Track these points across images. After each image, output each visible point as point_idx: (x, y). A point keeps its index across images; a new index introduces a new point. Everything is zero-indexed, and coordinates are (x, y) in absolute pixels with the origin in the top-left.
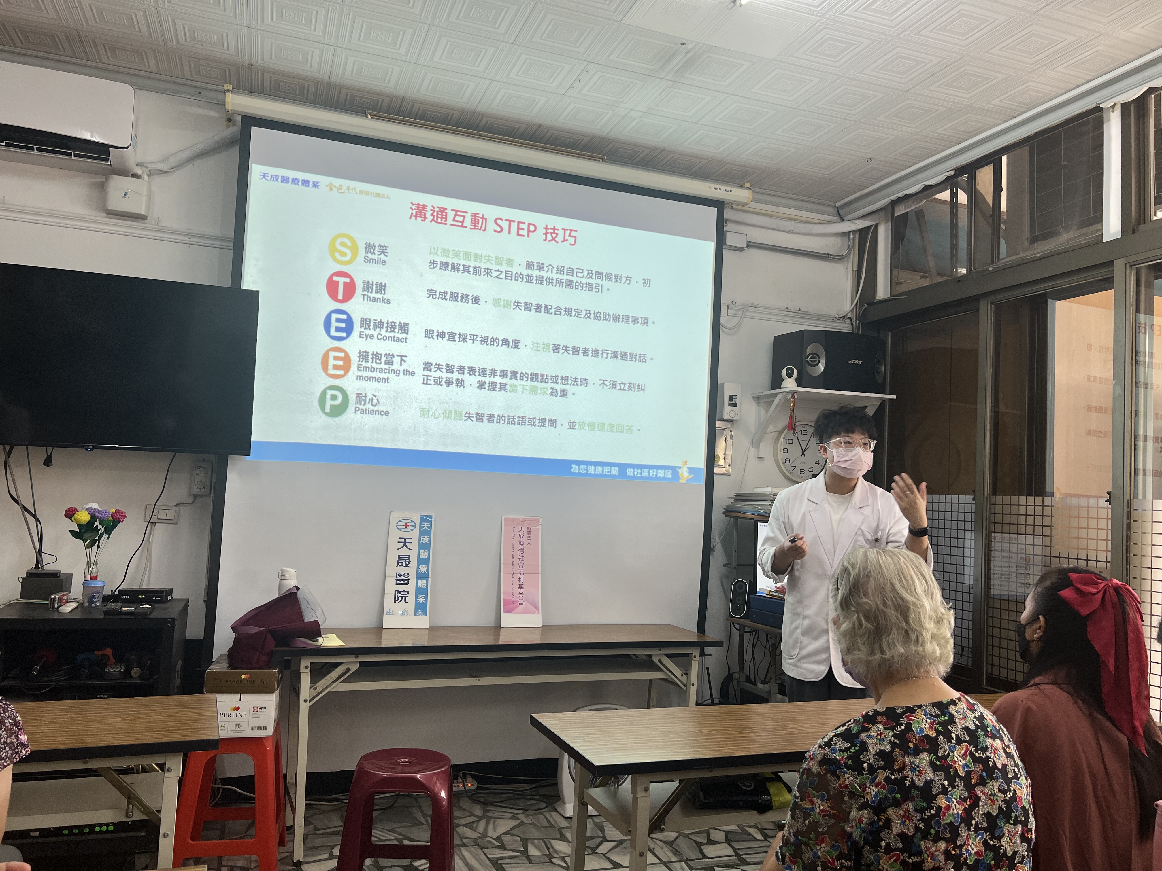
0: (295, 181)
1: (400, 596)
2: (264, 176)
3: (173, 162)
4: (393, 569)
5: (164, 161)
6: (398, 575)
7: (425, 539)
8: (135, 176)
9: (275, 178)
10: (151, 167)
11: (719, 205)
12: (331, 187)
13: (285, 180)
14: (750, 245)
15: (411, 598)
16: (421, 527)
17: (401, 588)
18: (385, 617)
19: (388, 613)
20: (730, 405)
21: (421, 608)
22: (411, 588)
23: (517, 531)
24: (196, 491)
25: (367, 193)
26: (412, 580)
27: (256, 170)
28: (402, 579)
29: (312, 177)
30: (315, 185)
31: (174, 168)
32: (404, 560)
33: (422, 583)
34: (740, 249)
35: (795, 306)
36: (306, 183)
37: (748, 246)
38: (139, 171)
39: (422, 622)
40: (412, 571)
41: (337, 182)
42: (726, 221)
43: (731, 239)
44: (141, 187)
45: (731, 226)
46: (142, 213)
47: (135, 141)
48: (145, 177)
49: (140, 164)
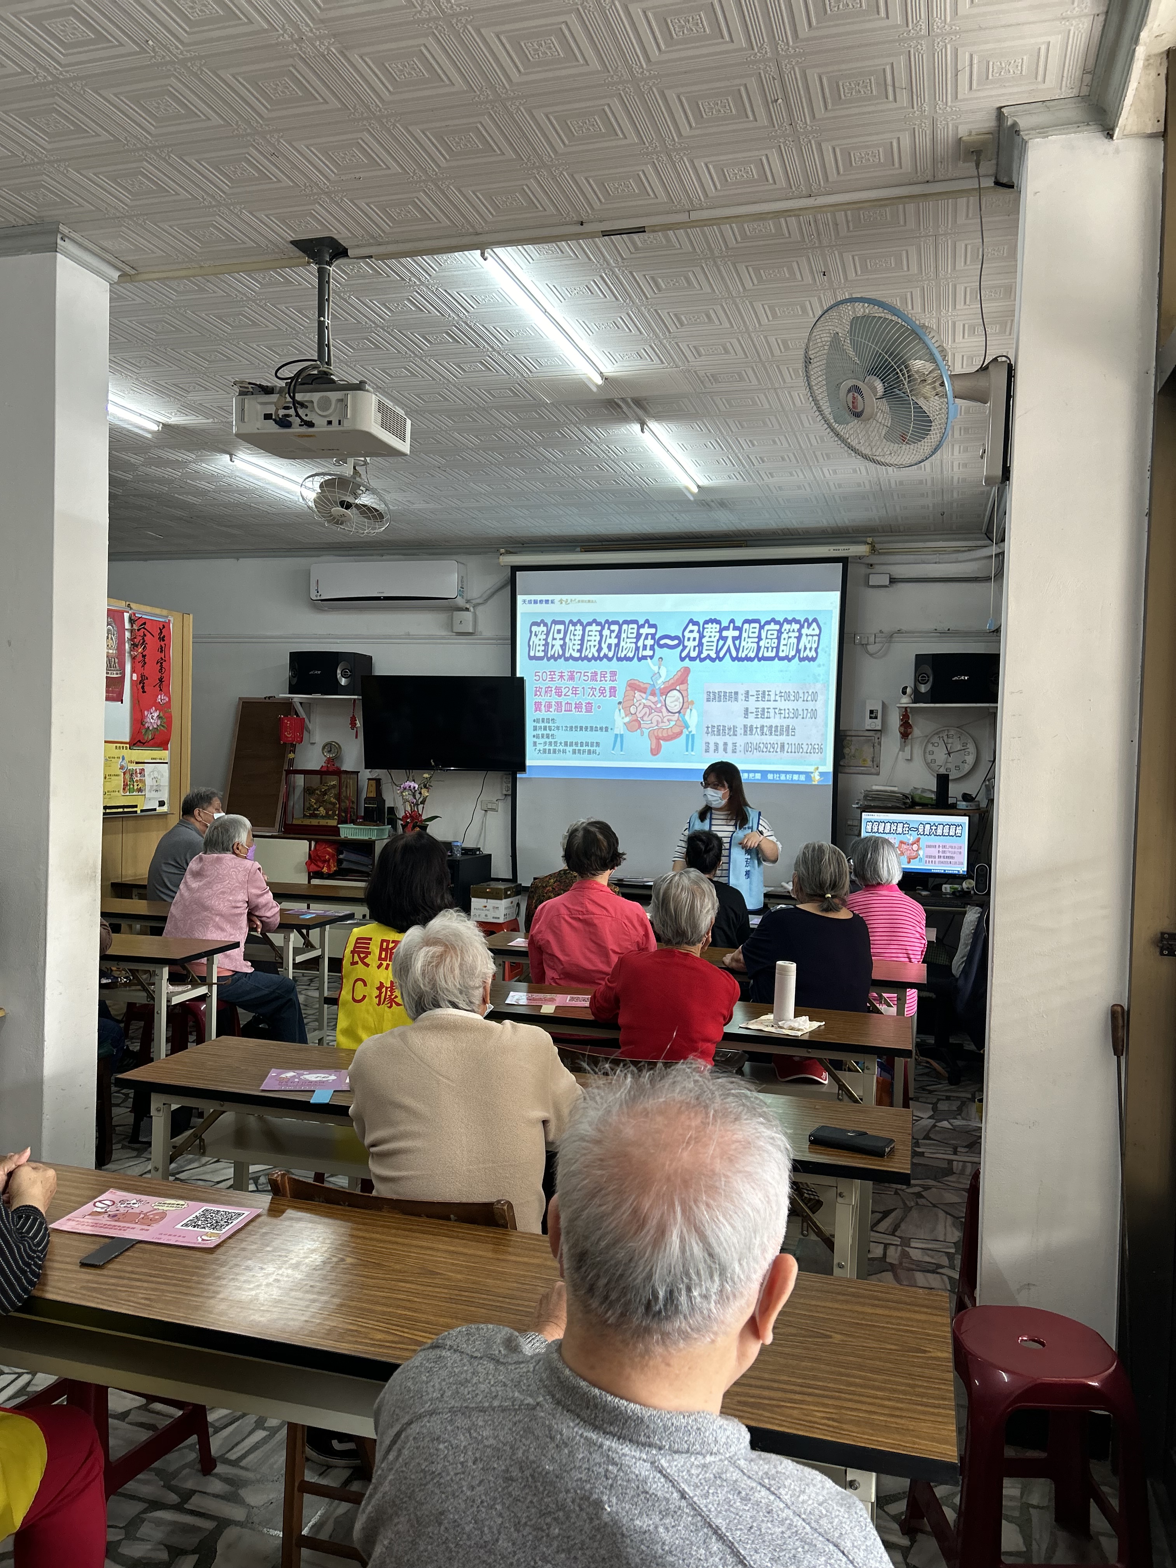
0: (541, 601)
2: (524, 601)
3: (485, 596)
5: (481, 597)
8: (467, 609)
9: (530, 602)
10: (474, 601)
11: (844, 561)
12: (561, 601)
13: (535, 602)
14: (893, 581)
20: (871, 718)
24: (505, 792)
25: (582, 601)
27: (520, 598)
29: (550, 597)
30: (553, 602)
31: (486, 601)
34: (886, 586)
35: (944, 626)
36: (547, 601)
37: (890, 582)
38: (468, 606)
41: (564, 597)
42: (871, 565)
43: (874, 580)
44: (468, 616)
45: (878, 568)
46: (471, 631)
47: (461, 592)
48: (472, 609)
49: (468, 601)
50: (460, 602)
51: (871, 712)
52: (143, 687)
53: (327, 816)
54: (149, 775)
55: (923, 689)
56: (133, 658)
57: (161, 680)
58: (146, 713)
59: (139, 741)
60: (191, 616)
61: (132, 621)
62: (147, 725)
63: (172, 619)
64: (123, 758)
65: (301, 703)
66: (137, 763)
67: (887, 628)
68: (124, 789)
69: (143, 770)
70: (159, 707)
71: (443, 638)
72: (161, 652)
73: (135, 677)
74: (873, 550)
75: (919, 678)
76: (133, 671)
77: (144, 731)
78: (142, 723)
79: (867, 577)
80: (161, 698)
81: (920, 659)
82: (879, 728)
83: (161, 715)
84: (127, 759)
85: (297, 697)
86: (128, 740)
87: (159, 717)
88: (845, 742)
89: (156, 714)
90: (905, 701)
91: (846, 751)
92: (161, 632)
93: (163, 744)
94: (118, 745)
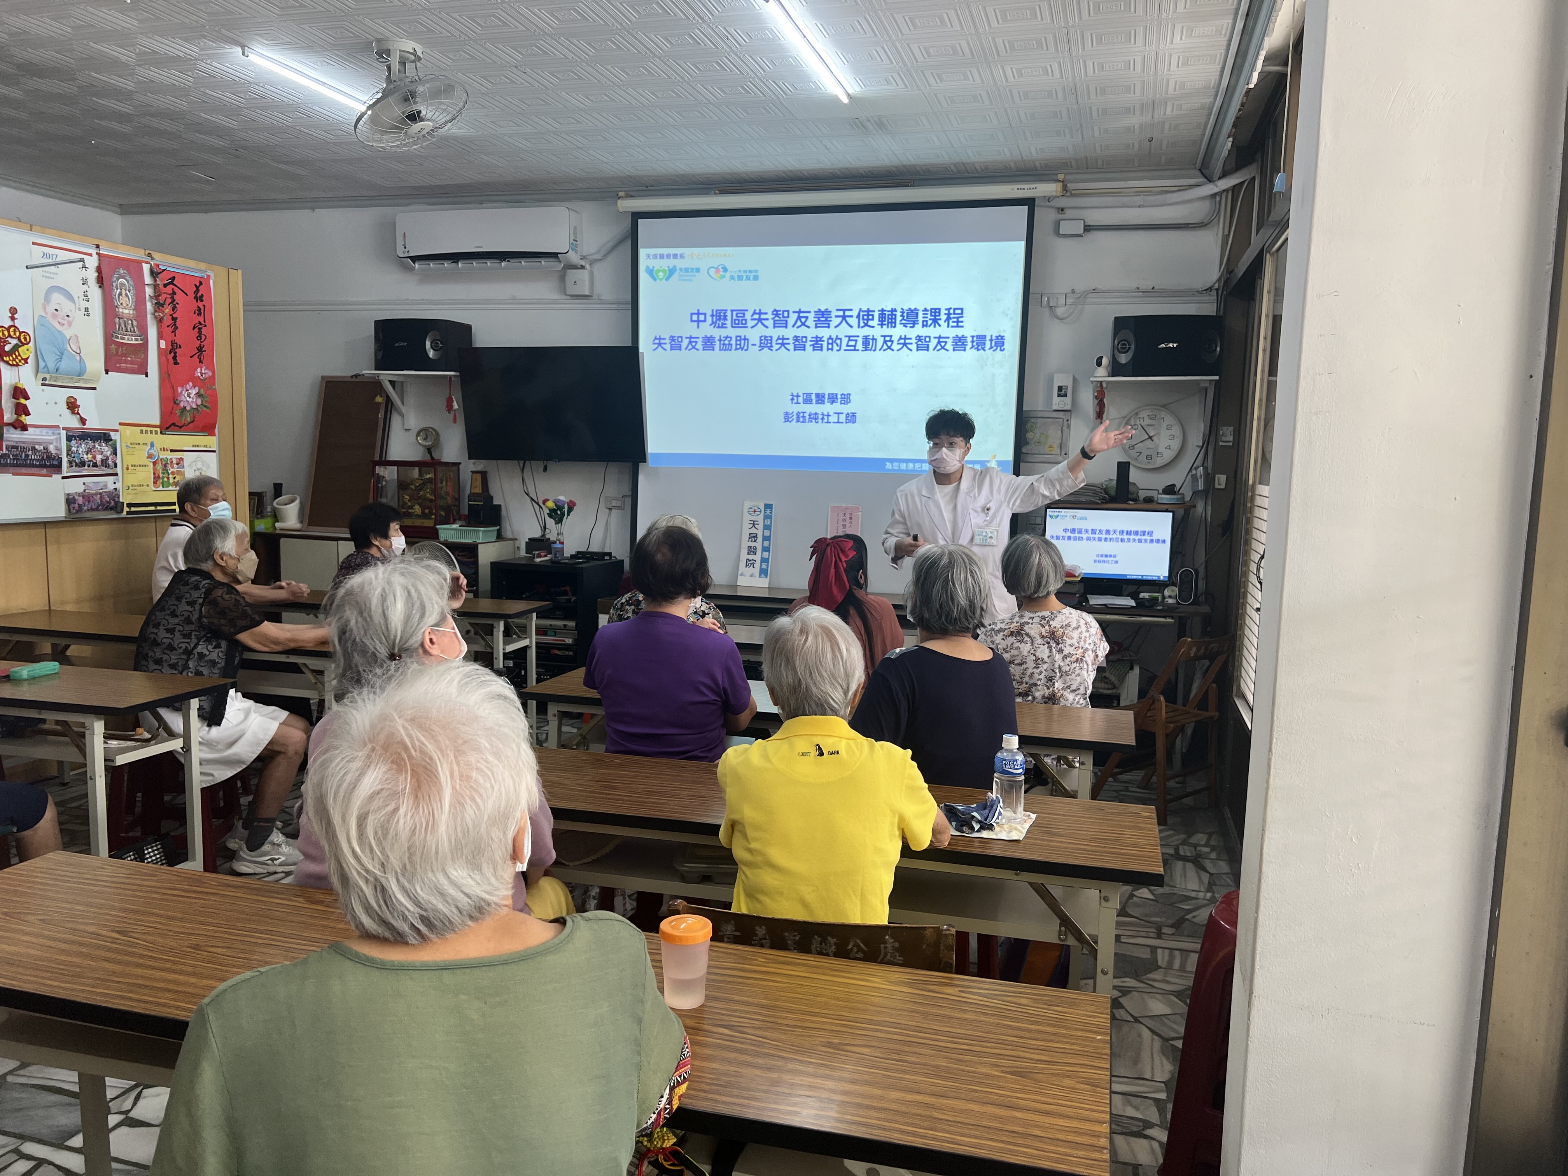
0: (668, 256)
1: (750, 563)
2: (648, 256)
3: (603, 253)
4: (746, 543)
5: (598, 252)
6: (750, 547)
7: (768, 522)
8: (583, 267)
9: (655, 257)
10: (590, 258)
11: (1030, 203)
12: (692, 256)
13: (662, 256)
14: (1088, 228)
15: (757, 565)
16: (765, 512)
17: (751, 557)
18: (739, 577)
19: (741, 575)
20: (1059, 395)
21: (763, 572)
22: (757, 557)
23: (841, 517)
26: (759, 552)
27: (643, 253)
28: (752, 551)
29: (678, 251)
30: (682, 256)
31: (605, 256)
32: (753, 537)
33: (766, 555)
34: (1079, 235)
35: (1146, 285)
36: (675, 256)
37: (1084, 230)
38: (583, 263)
39: (764, 583)
40: (759, 545)
42: (1062, 210)
43: (1065, 228)
44: (584, 275)
45: (1069, 213)
46: (587, 293)
47: (574, 244)
48: (588, 266)
49: (583, 258)
50: (573, 257)
51: (1060, 388)
52: (175, 358)
53: (424, 516)
54: (190, 465)
55: (1123, 359)
56: (160, 321)
57: (200, 349)
58: (180, 389)
59: (174, 424)
60: (240, 272)
61: (154, 274)
62: (182, 405)
63: (211, 274)
64: (152, 445)
65: (390, 381)
66: (172, 451)
67: (1080, 287)
68: (155, 483)
69: (181, 459)
70: (196, 382)
71: (555, 302)
72: (200, 314)
73: (163, 344)
74: (1065, 188)
75: (1118, 348)
76: (160, 337)
77: (178, 412)
78: (175, 402)
79: (1057, 225)
80: (201, 372)
81: (1120, 323)
82: (1068, 407)
83: (202, 392)
84: (158, 446)
85: (386, 375)
86: (158, 423)
87: (198, 395)
88: (1028, 426)
89: (194, 392)
90: (1101, 374)
91: (1030, 435)
92: (198, 290)
93: (208, 429)
94: (144, 429)
